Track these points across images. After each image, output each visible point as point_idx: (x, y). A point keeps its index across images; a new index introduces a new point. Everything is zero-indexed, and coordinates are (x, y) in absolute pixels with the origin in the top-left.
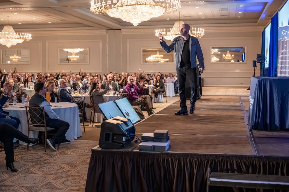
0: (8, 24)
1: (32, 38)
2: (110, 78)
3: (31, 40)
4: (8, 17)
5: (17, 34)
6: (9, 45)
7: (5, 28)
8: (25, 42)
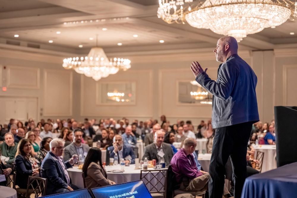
0: (97, 46)
1: (132, 66)
2: (159, 137)
3: (129, 69)
4: (97, 35)
5: (109, 60)
6: (97, 77)
7: (93, 51)
8: (121, 72)
